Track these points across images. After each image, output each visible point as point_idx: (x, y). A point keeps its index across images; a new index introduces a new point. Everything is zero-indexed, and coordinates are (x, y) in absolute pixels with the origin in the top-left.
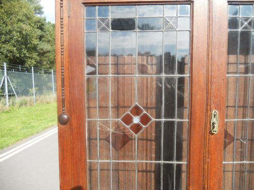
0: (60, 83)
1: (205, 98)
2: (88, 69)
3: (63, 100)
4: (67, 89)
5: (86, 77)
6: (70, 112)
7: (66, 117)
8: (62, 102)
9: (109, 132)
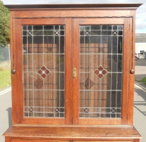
0: (12, 57)
1: (71, 63)
2: (24, 51)
3: (13, 64)
4: (15, 59)
5: (23, 54)
6: (16, 69)
7: (14, 71)
8: (13, 65)
9: (32, 77)
